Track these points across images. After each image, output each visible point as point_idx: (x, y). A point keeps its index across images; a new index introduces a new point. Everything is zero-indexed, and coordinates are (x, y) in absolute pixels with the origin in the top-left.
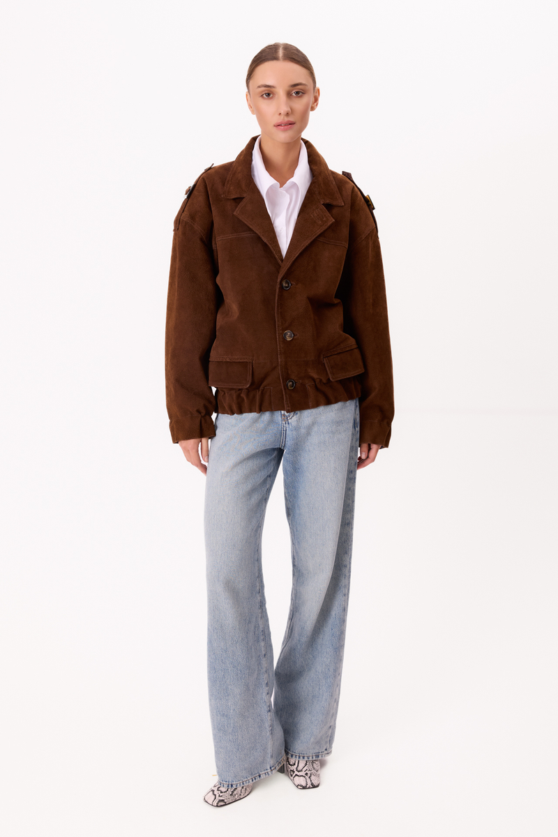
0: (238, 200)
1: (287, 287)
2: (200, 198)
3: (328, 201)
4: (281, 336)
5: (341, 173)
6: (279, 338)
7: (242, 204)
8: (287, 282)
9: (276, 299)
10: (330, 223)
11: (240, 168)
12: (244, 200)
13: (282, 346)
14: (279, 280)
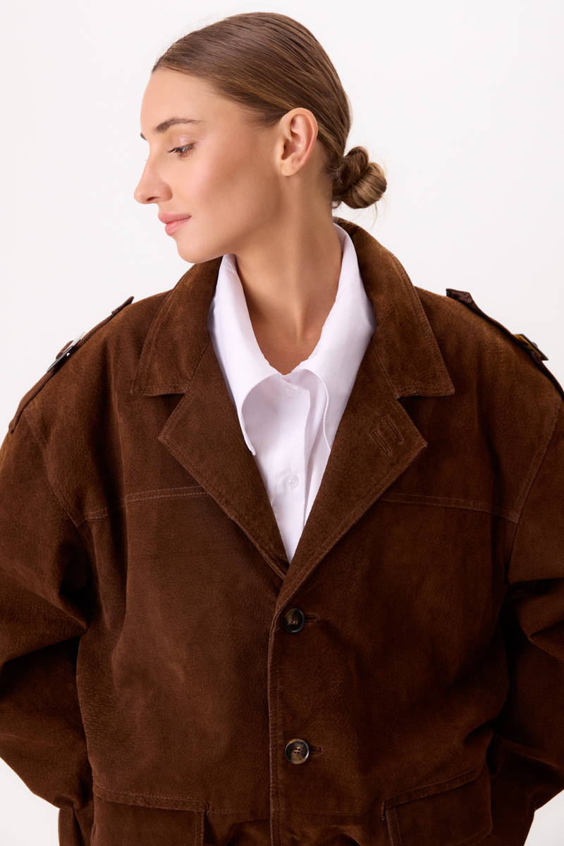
0: (170, 401)
1: (294, 627)
2: (73, 391)
3: (413, 392)
4: (280, 753)
5: (444, 294)
6: (275, 756)
7: (177, 414)
8: (296, 615)
9: (269, 661)
10: (414, 454)
11: (180, 310)
12: (183, 402)
13: (280, 776)
14: (276, 613)
